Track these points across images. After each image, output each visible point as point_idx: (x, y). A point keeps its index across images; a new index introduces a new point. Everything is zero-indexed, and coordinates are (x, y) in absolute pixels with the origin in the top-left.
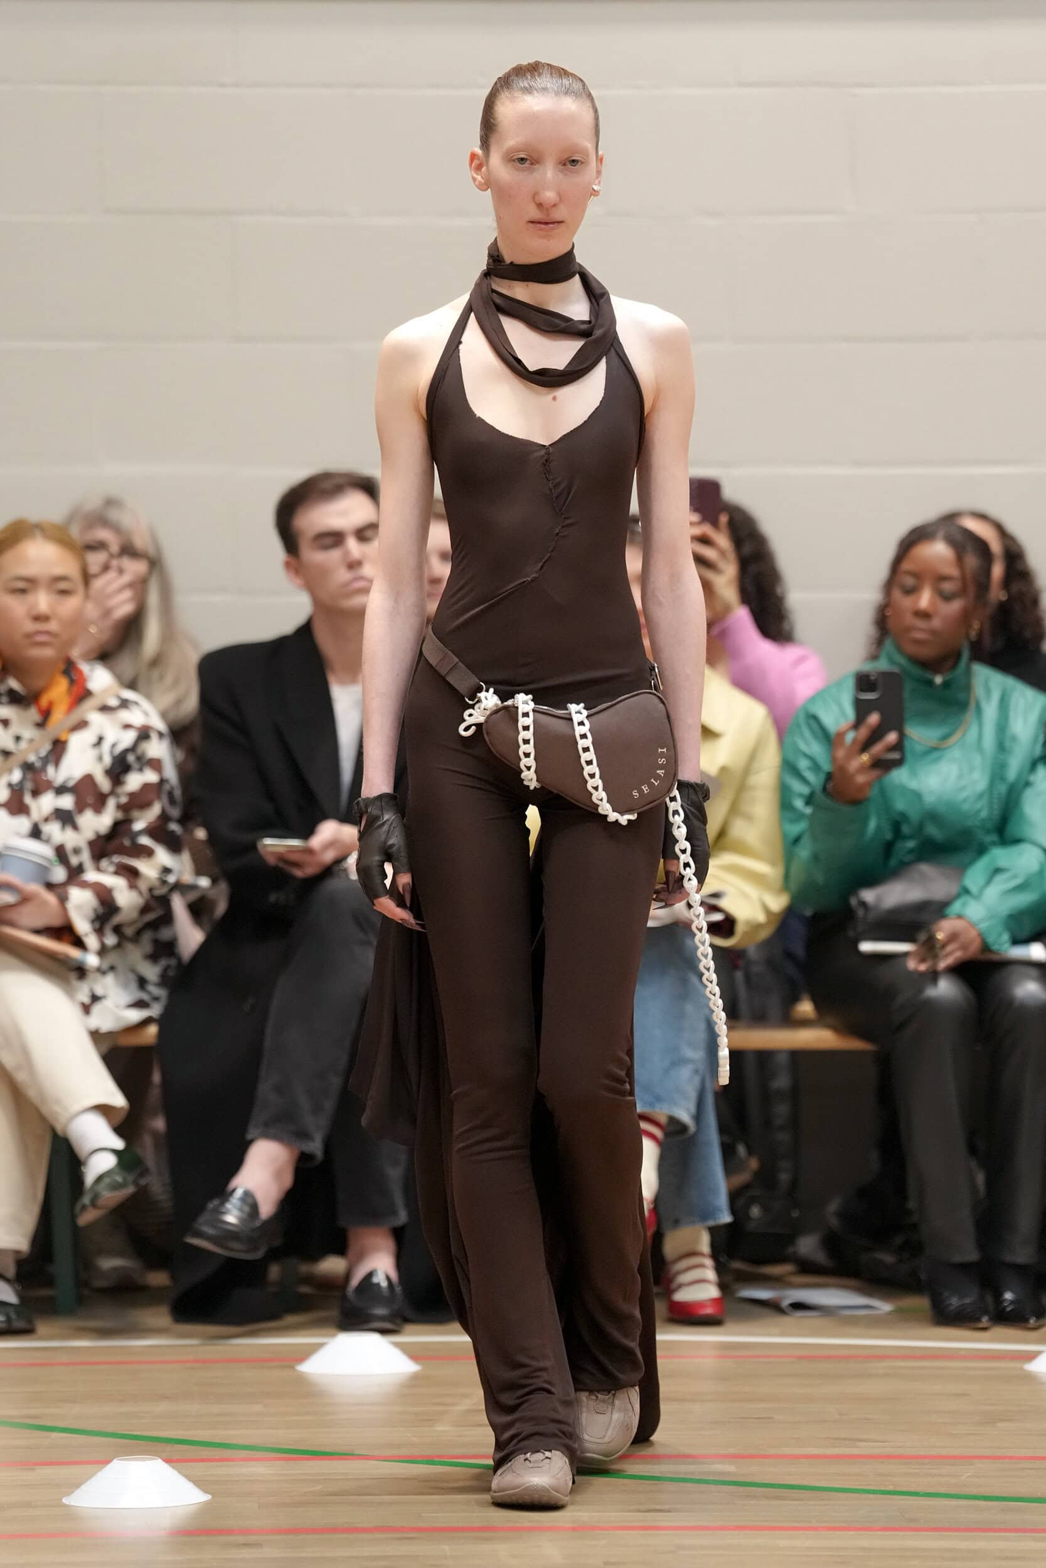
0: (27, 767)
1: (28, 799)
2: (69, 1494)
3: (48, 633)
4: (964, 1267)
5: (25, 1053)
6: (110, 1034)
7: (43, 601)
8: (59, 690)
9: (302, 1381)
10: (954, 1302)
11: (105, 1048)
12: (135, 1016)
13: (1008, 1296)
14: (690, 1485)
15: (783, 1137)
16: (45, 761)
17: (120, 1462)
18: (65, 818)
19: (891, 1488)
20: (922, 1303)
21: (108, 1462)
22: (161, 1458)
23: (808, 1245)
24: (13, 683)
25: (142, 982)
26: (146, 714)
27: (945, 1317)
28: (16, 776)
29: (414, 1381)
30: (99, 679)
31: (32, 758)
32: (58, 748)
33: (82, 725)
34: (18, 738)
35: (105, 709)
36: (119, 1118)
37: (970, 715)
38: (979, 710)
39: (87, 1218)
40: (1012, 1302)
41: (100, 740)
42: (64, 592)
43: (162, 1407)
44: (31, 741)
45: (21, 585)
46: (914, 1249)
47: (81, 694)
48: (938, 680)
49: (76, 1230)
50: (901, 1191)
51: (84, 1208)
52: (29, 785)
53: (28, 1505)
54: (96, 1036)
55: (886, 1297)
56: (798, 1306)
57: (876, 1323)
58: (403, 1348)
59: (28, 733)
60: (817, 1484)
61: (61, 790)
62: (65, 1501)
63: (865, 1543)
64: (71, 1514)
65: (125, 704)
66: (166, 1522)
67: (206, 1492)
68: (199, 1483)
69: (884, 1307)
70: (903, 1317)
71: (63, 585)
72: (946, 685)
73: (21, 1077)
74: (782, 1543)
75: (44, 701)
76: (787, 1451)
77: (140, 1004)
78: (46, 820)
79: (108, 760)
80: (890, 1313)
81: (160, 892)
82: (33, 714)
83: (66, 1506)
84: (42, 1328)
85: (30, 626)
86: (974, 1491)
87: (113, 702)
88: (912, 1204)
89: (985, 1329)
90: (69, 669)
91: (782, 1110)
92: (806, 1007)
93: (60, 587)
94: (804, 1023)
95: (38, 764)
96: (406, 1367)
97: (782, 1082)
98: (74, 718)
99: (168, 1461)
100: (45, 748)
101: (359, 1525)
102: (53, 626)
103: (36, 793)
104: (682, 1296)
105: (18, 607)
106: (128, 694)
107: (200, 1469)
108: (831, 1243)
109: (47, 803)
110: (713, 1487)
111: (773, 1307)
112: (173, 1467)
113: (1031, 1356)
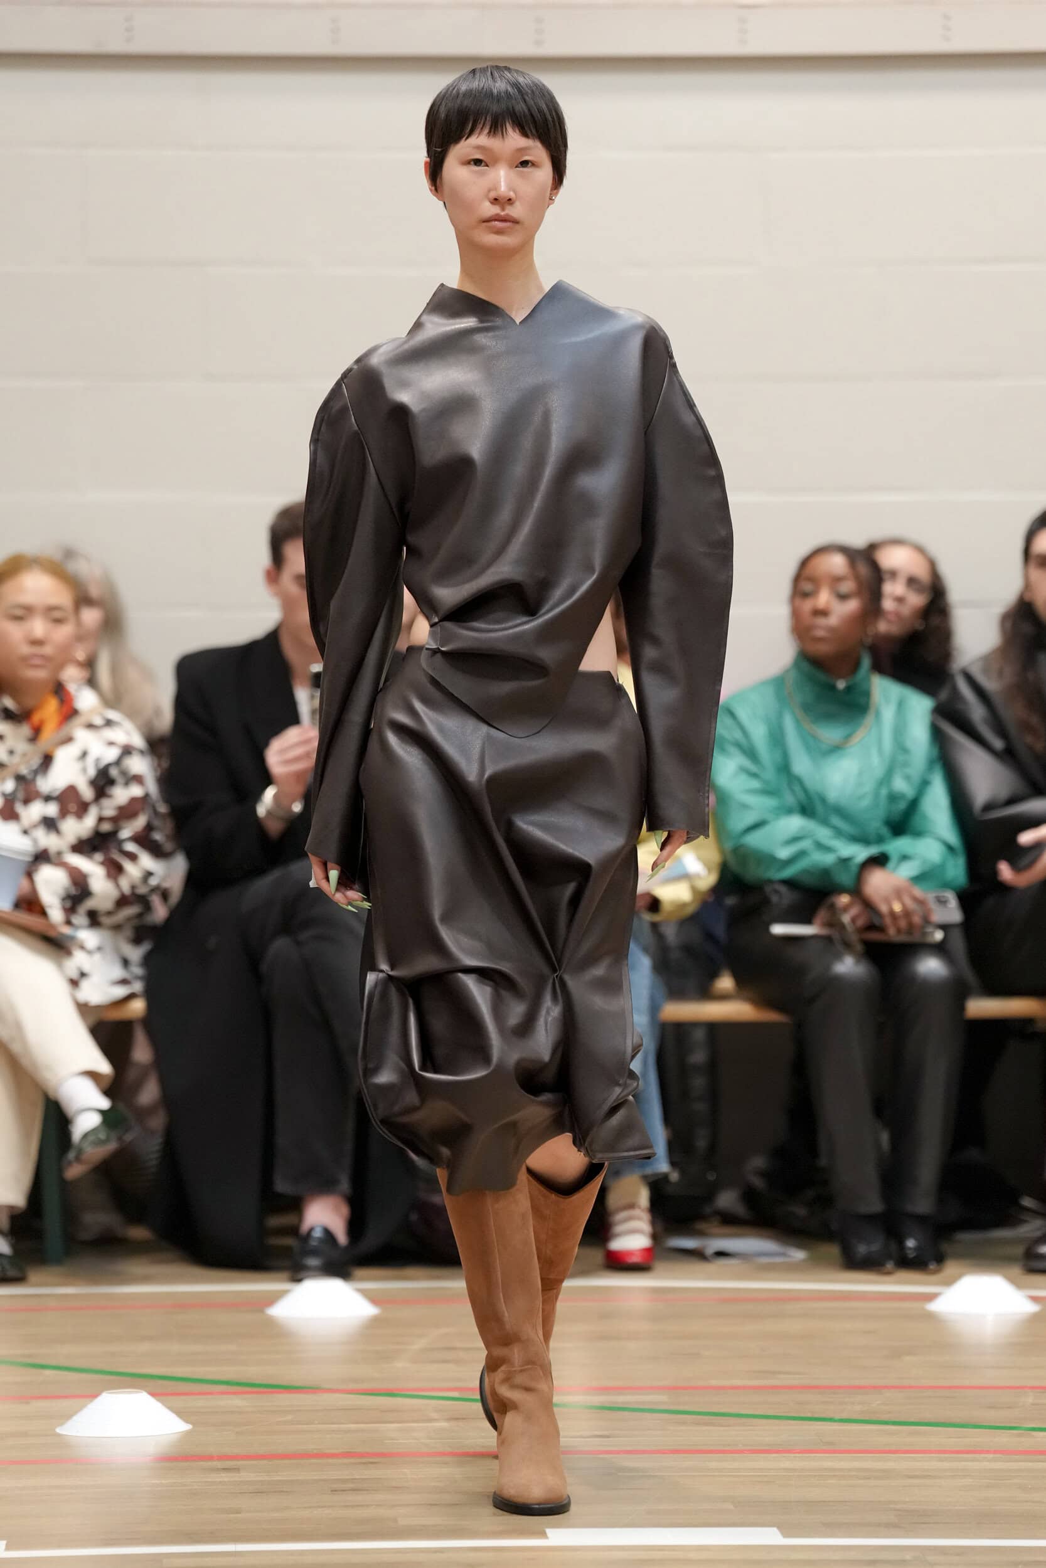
0: (20, 778)
1: (19, 808)
2: (61, 1424)
3: (43, 657)
4: (871, 1218)
5: (18, 1026)
6: (98, 1008)
7: (38, 627)
8: (50, 708)
9: (271, 1323)
10: (862, 1249)
11: (92, 1020)
12: (120, 992)
13: (911, 1243)
14: (626, 1413)
15: (700, 1107)
16: (36, 772)
17: (110, 1395)
18: (50, 824)
19: (809, 1415)
20: (834, 1250)
21: (95, 1396)
22: (146, 1391)
23: (727, 1200)
24: (9, 703)
25: (126, 963)
26: (128, 733)
27: (854, 1263)
28: (9, 786)
29: (374, 1323)
30: (86, 700)
31: (24, 771)
32: (47, 760)
33: (69, 740)
34: (11, 752)
35: (90, 726)
36: (106, 1083)
37: (869, 719)
38: (878, 714)
39: (74, 1171)
40: (915, 1249)
41: (84, 754)
42: (58, 621)
43: (145, 1347)
44: (24, 755)
45: (19, 612)
46: (825, 1201)
47: (69, 713)
48: (841, 685)
49: (64, 1184)
50: (813, 1150)
51: (70, 1163)
52: (21, 795)
53: (25, 1434)
54: (83, 1009)
55: (800, 1246)
56: (721, 1254)
57: (792, 1269)
58: (365, 1293)
59: (22, 747)
60: (743, 1412)
61: (48, 799)
62: (58, 1430)
63: (787, 1464)
64: (63, 1443)
65: (109, 723)
66: (152, 1449)
67: (187, 1422)
68: (181, 1413)
69: (799, 1255)
70: (816, 1263)
71: (57, 614)
72: (849, 689)
73: (16, 1048)
74: (713, 1465)
75: (36, 718)
76: (714, 1383)
77: (124, 982)
78: (35, 826)
79: (92, 772)
80: (804, 1261)
81: (142, 890)
82: (25, 730)
83: (59, 1435)
84: (34, 1276)
85: (26, 650)
86: (885, 1417)
87: (98, 721)
88: (823, 1162)
89: (889, 1273)
90: (59, 690)
91: (699, 1083)
92: (725, 983)
93: (55, 616)
94: (723, 997)
95: (29, 777)
96: (368, 1310)
97: (699, 1057)
98: (63, 733)
99: (153, 1394)
100: (36, 762)
101: (328, 1451)
102: (48, 650)
103: (27, 801)
104: (617, 1245)
105: (16, 632)
106: (113, 715)
107: (180, 1402)
108: (750, 1196)
109: (36, 811)
110: (647, 1415)
111: (698, 1255)
112: (158, 1400)
113: (931, 1297)
